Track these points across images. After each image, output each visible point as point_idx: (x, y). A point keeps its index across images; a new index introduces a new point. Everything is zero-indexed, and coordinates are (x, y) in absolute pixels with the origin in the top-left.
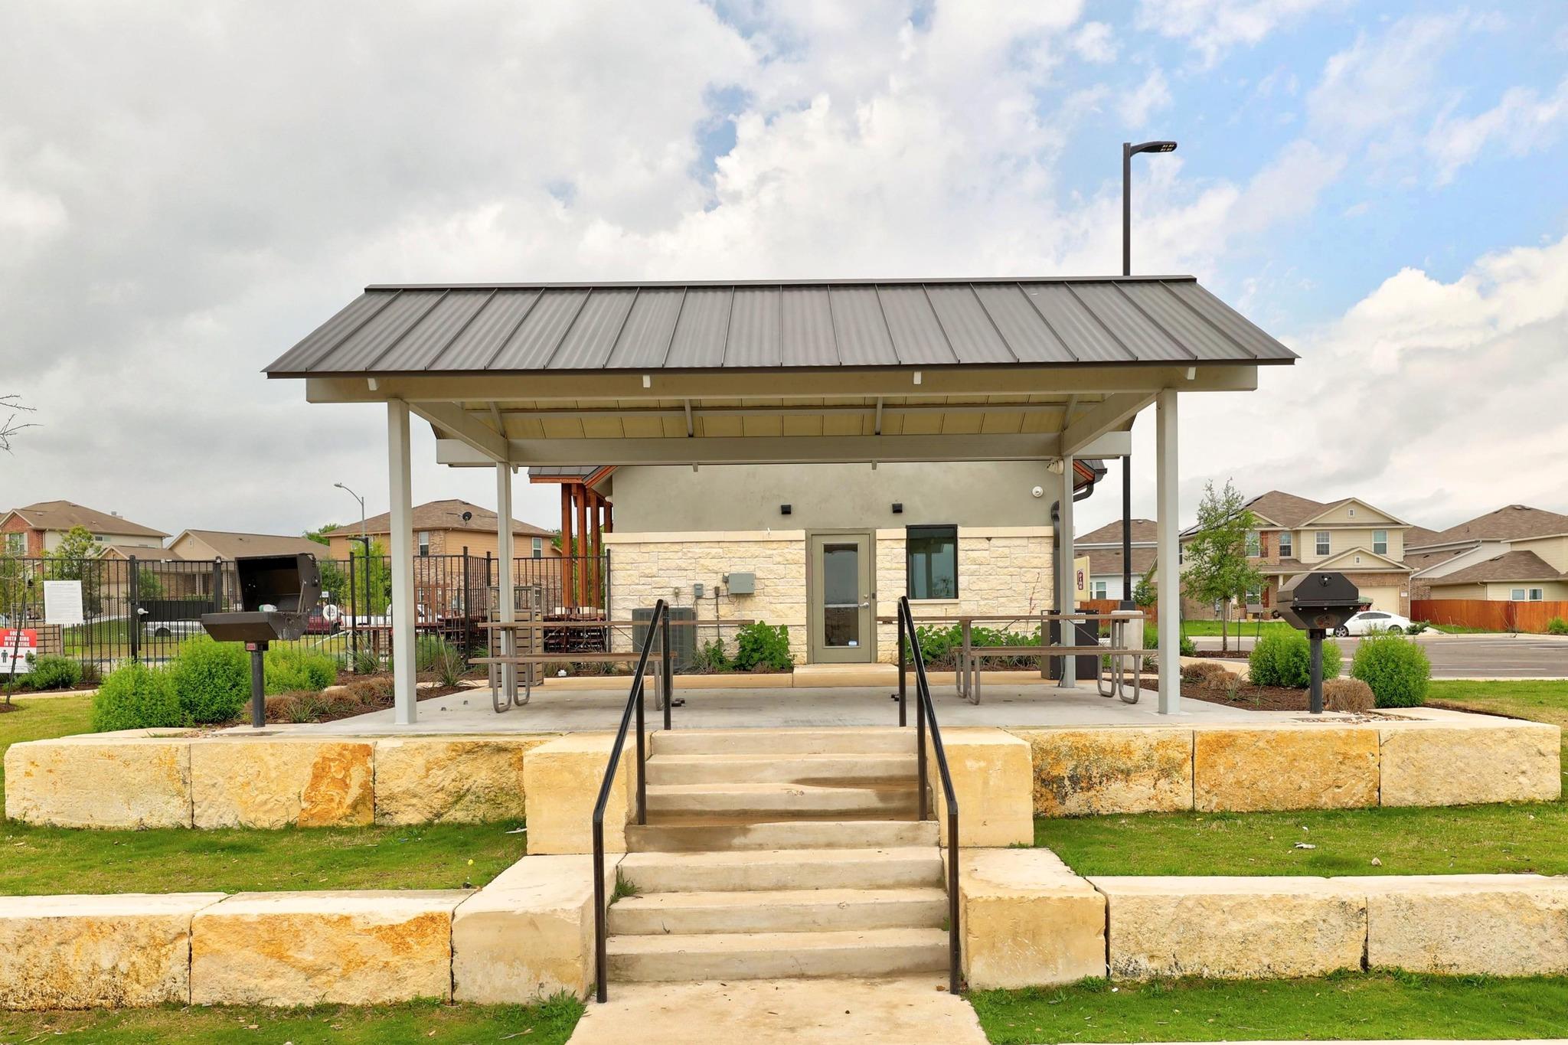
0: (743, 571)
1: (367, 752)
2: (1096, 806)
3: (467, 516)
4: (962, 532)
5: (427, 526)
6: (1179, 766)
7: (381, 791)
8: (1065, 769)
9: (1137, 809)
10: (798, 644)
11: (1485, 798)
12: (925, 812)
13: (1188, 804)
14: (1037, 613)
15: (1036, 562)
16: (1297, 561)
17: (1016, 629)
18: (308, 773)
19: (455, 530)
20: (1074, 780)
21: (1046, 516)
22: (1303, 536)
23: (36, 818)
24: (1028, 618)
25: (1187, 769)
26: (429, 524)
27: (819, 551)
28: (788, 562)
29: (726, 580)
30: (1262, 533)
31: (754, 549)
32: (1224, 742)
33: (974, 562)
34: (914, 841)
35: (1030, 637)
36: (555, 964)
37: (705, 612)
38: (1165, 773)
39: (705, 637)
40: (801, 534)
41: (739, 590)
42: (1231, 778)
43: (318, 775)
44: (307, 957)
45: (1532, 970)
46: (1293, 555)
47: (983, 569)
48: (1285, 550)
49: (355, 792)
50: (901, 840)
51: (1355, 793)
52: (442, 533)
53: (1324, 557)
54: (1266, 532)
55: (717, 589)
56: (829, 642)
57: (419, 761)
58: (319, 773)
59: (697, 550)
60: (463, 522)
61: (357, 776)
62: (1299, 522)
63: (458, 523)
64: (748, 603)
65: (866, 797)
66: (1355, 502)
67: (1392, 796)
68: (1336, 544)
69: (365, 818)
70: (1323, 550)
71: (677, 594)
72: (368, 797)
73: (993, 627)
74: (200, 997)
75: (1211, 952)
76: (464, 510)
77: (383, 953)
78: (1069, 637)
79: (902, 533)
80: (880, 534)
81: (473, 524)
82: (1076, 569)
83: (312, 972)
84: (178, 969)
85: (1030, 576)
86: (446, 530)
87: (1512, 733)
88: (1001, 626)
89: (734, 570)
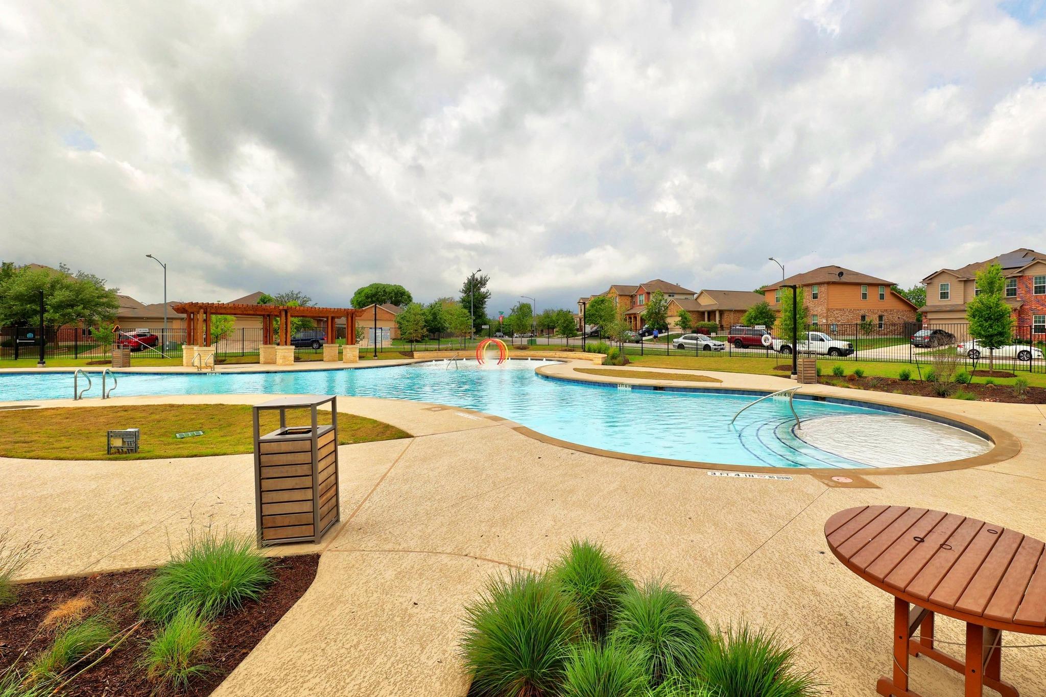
3: (841, 274)
5: (817, 281)
19: (834, 283)
26: (818, 281)
52: (826, 285)
60: (838, 278)
76: (838, 272)
81: (844, 279)
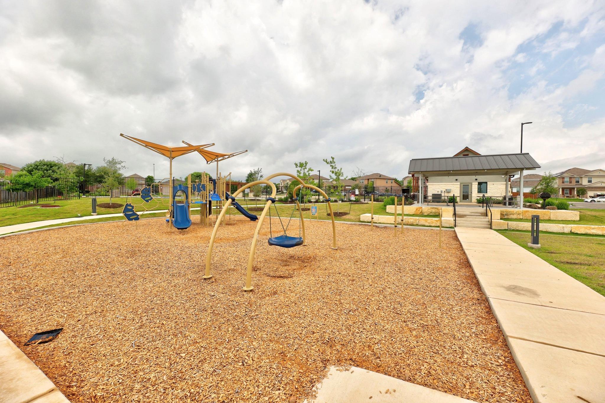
0: (449, 188)
1: (422, 208)
2: (509, 218)
4: (488, 183)
6: (520, 214)
7: (423, 211)
8: (505, 213)
9: (514, 218)
10: (458, 199)
11: (567, 220)
12: (487, 215)
13: (522, 218)
14: (502, 196)
15: (502, 188)
16: (581, 184)
17: (499, 198)
18: (415, 210)
20: (506, 215)
21: (505, 181)
22: (583, 178)
23: (389, 212)
24: (500, 197)
25: (522, 214)
27: (462, 186)
28: (457, 187)
29: (446, 190)
30: (570, 178)
31: (451, 185)
32: (527, 211)
33: (490, 188)
34: (486, 218)
35: (501, 199)
36: (451, 224)
37: (443, 195)
38: (519, 214)
39: (443, 198)
40: (459, 183)
41: (448, 191)
42: (528, 215)
43: (416, 210)
44: (429, 222)
45: (559, 232)
46: (580, 183)
47: (492, 189)
48: (578, 182)
49: (420, 211)
50: (484, 218)
51: (547, 218)
53: (591, 183)
54: (571, 178)
55: (445, 191)
56: (463, 199)
57: (427, 209)
58: (417, 209)
59: (441, 185)
61: (420, 210)
62: (582, 175)
63: (379, 177)
64: (450, 193)
65: (480, 214)
66: (601, 170)
67: (552, 218)
68: (594, 180)
69: (421, 214)
70: (590, 181)
71: (438, 192)
72: (422, 212)
73: (494, 198)
74: (419, 224)
75: (520, 228)
77: (435, 222)
78: (507, 199)
79: (477, 183)
80: (473, 183)
82: (509, 190)
83: (429, 223)
84: (418, 222)
85: (501, 190)
86: (377, 178)
87: (571, 212)
88: (495, 198)
89: (448, 188)
